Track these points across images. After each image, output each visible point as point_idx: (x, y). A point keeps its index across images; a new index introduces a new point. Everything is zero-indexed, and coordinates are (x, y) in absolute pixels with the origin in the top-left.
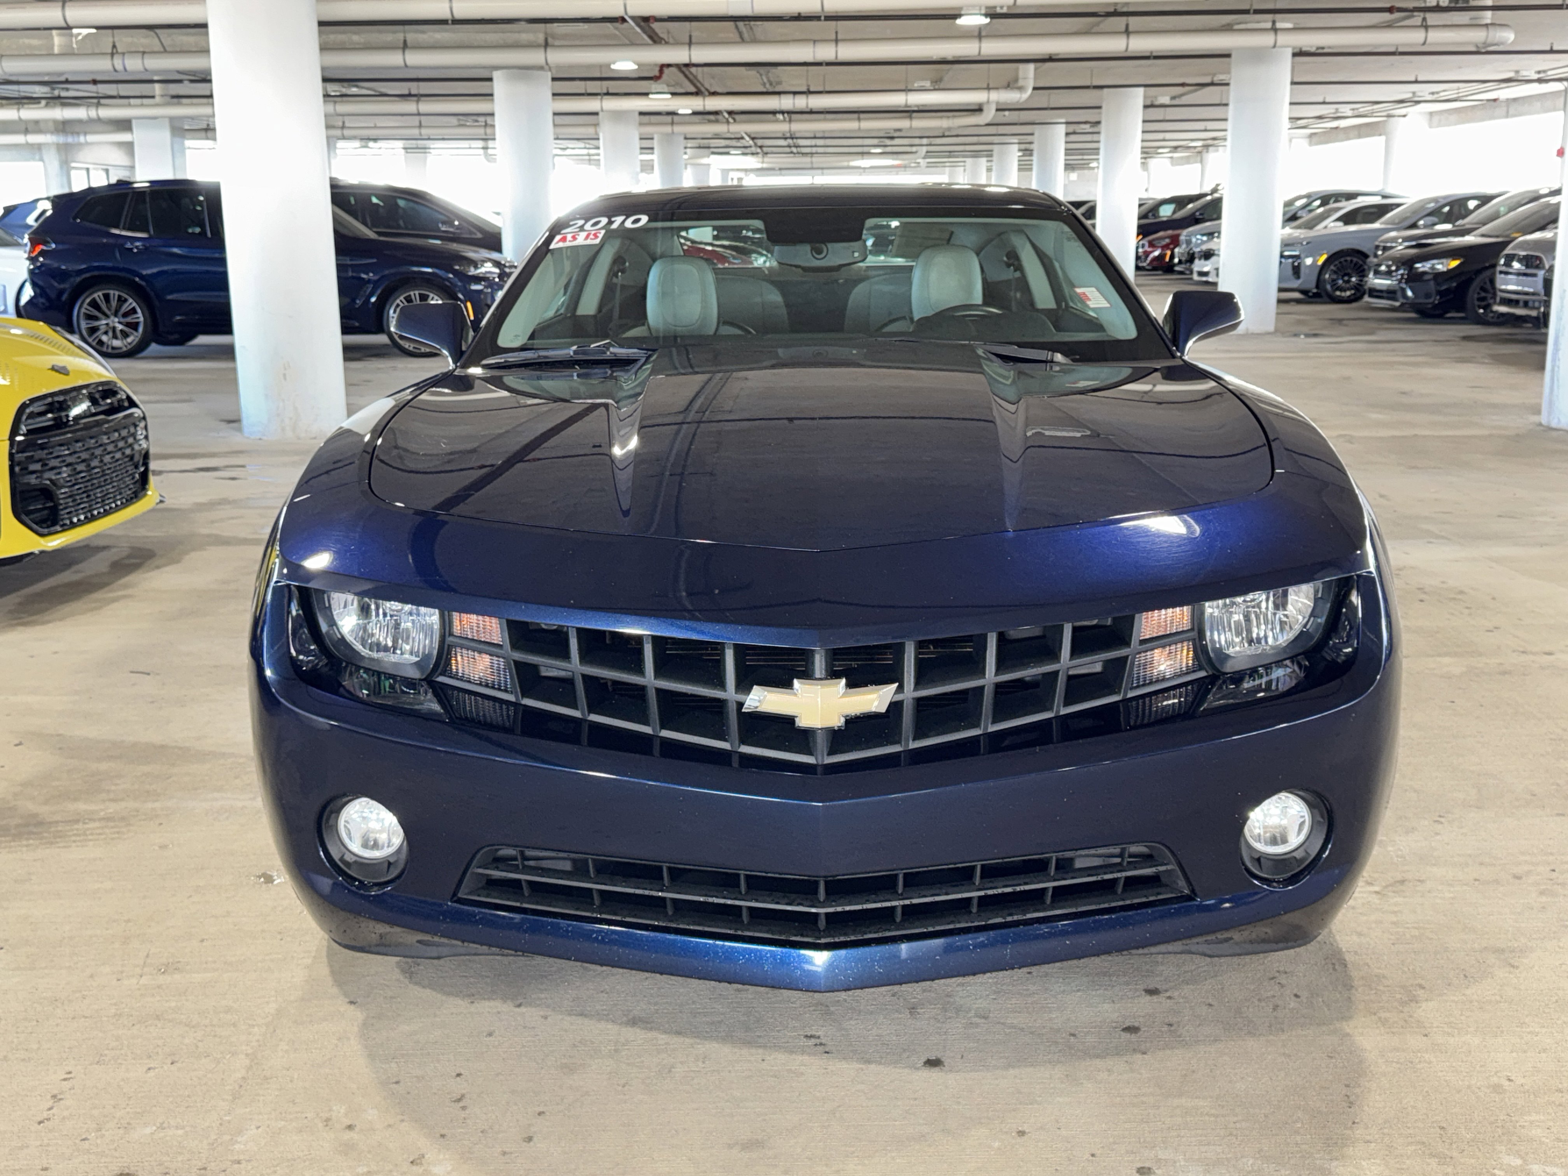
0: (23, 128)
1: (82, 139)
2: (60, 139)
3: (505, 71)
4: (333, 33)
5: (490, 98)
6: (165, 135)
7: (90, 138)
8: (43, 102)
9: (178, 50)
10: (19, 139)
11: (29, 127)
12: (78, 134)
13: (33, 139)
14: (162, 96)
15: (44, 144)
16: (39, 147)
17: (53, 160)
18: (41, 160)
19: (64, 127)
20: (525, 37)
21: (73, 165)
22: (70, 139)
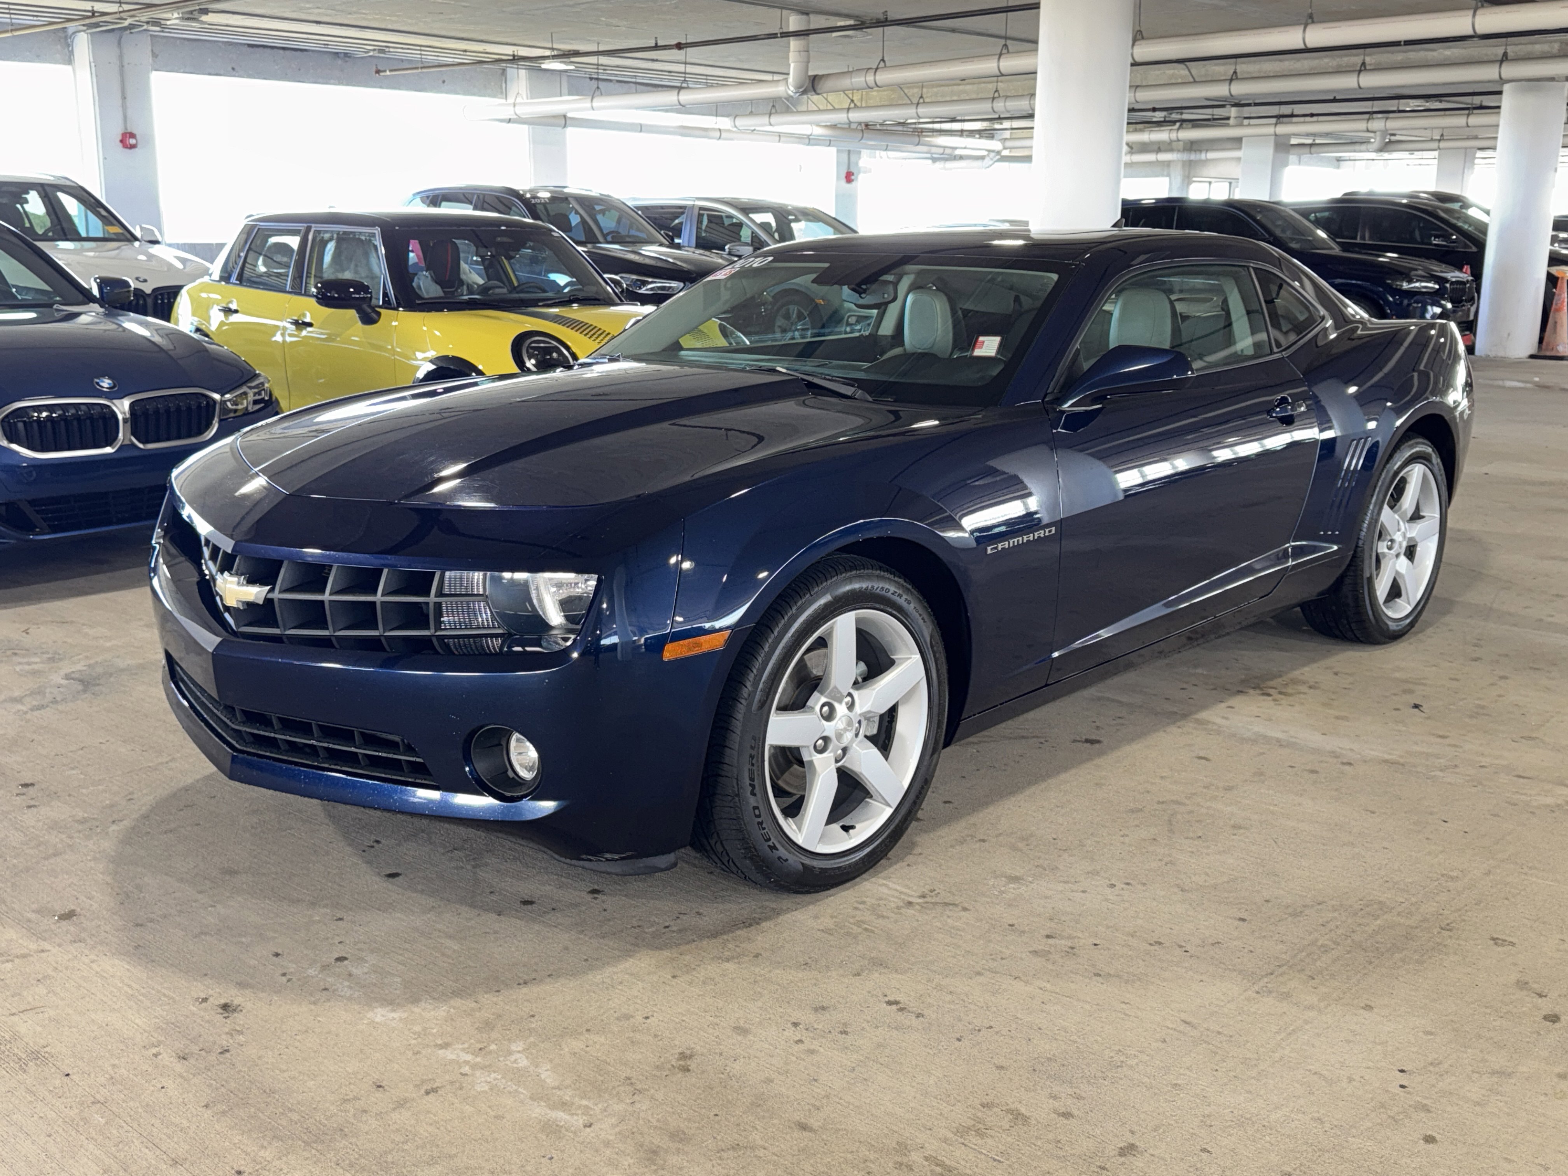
0: (1156, 147)
1: (1203, 156)
2: (1185, 156)
3: (1513, 84)
4: (1346, 56)
5: (1496, 110)
6: (1268, 151)
7: (1211, 155)
8: (1178, 124)
9: (1210, 79)
10: (1151, 157)
11: (1159, 148)
12: (1201, 151)
13: (1163, 157)
14: (1235, 118)
15: (1173, 161)
16: (1168, 164)
17: (1177, 174)
18: (1168, 175)
19: (1192, 146)
20: (1538, 48)
21: (1194, 179)
22: (1193, 156)
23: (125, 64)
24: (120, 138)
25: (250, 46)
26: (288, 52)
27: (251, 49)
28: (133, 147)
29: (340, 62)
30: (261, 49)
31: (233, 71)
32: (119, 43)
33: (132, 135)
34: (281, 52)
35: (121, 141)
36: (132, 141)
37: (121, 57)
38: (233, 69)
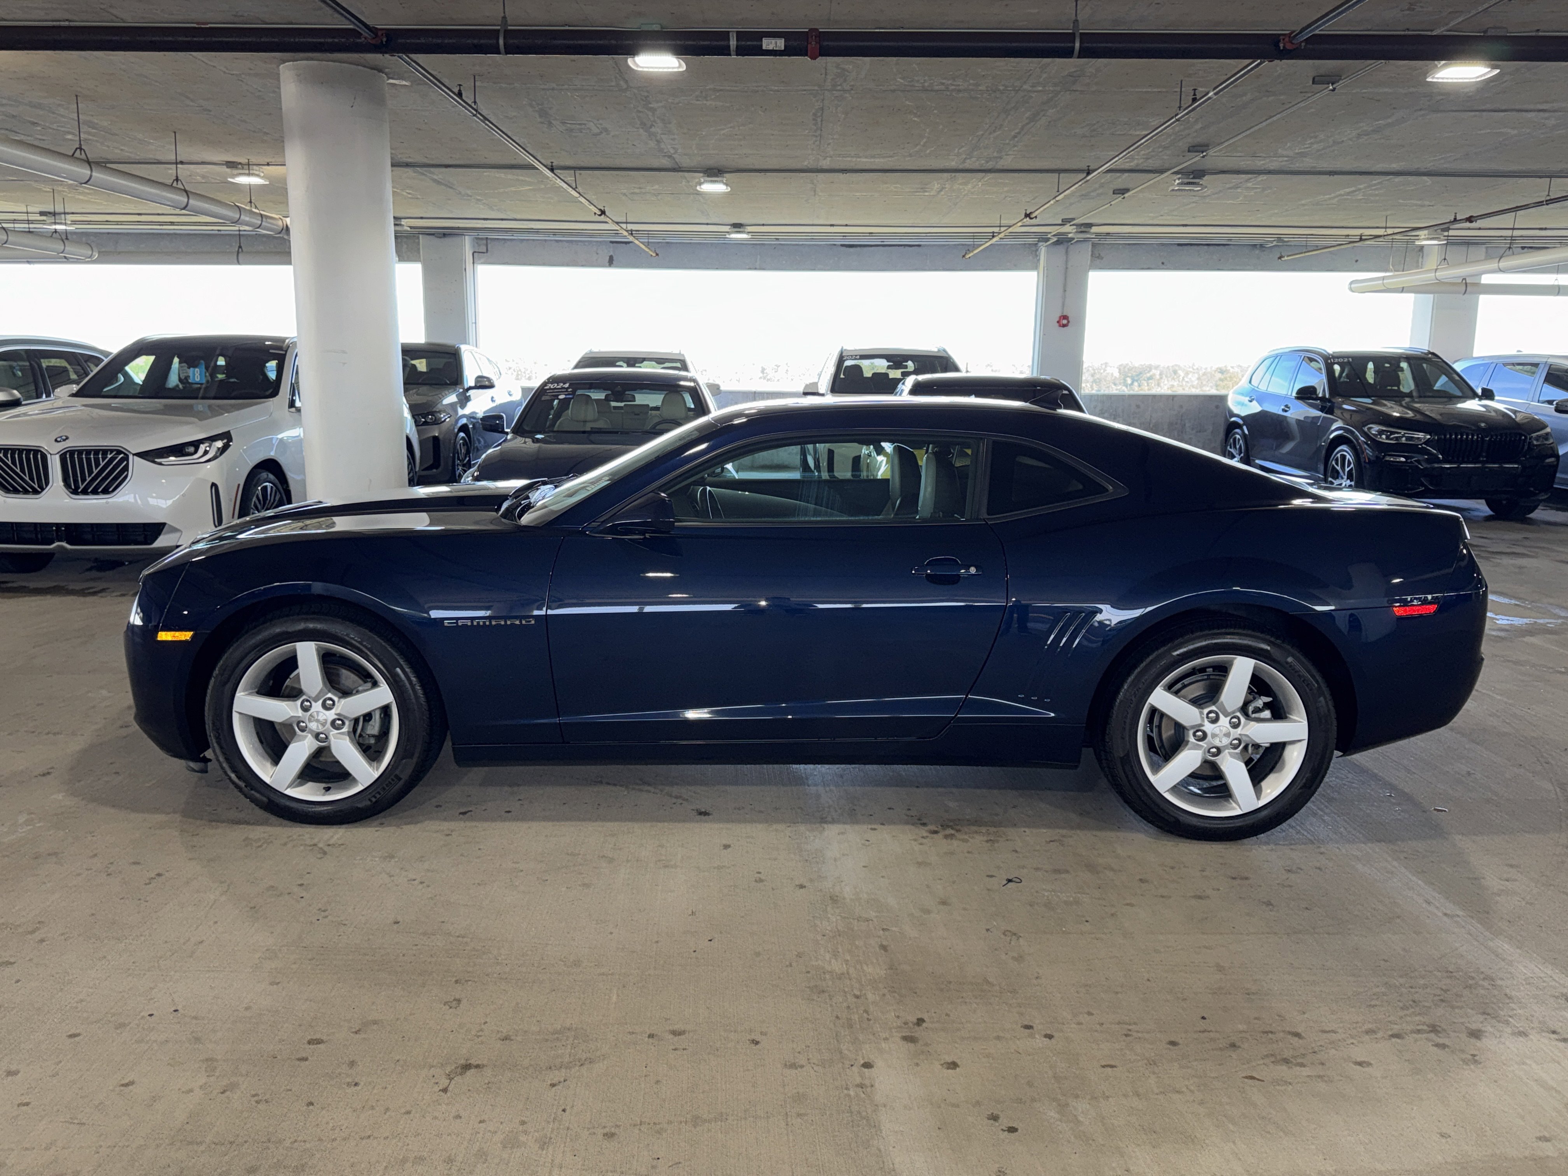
23: (1069, 266)
24: (1057, 319)
25: (1179, 245)
26: (1211, 248)
27: (1180, 248)
28: (1064, 326)
29: (1257, 252)
30: (1189, 247)
31: (1163, 266)
32: (1067, 252)
33: (1065, 317)
34: (1206, 247)
35: (1058, 322)
36: (1065, 322)
37: (1067, 261)
38: (1163, 263)
